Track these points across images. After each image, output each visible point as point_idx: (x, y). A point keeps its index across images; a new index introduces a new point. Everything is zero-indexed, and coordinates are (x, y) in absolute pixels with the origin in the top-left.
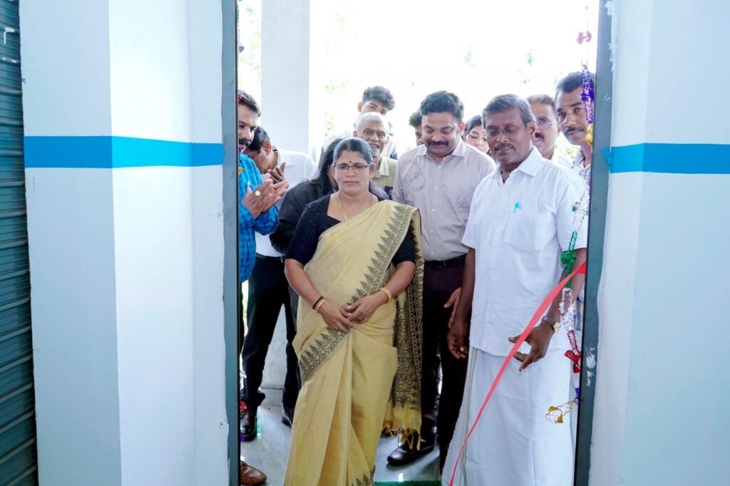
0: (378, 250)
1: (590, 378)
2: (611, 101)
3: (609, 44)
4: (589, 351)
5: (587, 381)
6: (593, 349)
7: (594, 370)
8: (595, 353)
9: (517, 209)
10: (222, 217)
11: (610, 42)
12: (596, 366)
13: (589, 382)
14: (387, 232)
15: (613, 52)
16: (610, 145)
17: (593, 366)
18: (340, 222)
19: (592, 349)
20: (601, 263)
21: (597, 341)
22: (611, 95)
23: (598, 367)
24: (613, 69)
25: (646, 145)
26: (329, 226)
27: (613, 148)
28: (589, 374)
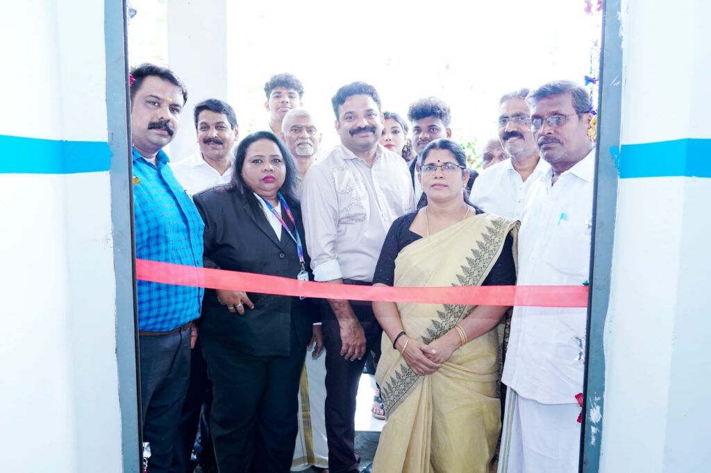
0: (461, 273)
1: (595, 434)
2: (620, 86)
3: (618, 13)
4: (593, 402)
5: (590, 439)
6: (599, 399)
7: (599, 425)
8: (601, 403)
9: (562, 220)
10: (111, 242)
11: (620, 10)
12: (601, 420)
13: (593, 439)
14: (475, 252)
15: (624, 25)
16: (619, 142)
17: (598, 420)
18: (421, 237)
19: (597, 399)
20: (608, 292)
21: (603, 389)
22: (620, 79)
23: (603, 421)
24: (623, 45)
25: (689, 141)
26: (409, 242)
27: (622, 146)
28: (594, 430)
